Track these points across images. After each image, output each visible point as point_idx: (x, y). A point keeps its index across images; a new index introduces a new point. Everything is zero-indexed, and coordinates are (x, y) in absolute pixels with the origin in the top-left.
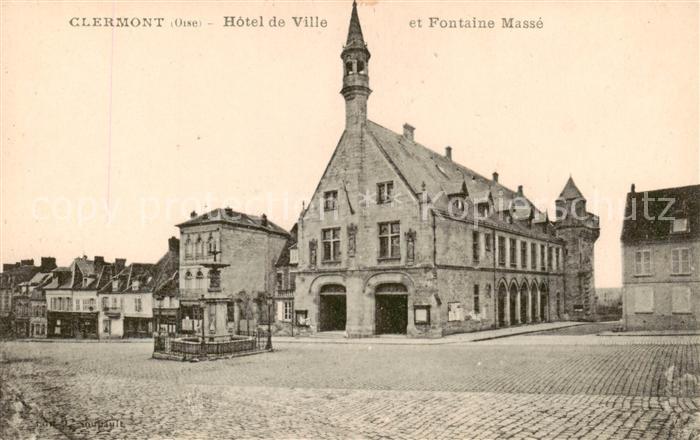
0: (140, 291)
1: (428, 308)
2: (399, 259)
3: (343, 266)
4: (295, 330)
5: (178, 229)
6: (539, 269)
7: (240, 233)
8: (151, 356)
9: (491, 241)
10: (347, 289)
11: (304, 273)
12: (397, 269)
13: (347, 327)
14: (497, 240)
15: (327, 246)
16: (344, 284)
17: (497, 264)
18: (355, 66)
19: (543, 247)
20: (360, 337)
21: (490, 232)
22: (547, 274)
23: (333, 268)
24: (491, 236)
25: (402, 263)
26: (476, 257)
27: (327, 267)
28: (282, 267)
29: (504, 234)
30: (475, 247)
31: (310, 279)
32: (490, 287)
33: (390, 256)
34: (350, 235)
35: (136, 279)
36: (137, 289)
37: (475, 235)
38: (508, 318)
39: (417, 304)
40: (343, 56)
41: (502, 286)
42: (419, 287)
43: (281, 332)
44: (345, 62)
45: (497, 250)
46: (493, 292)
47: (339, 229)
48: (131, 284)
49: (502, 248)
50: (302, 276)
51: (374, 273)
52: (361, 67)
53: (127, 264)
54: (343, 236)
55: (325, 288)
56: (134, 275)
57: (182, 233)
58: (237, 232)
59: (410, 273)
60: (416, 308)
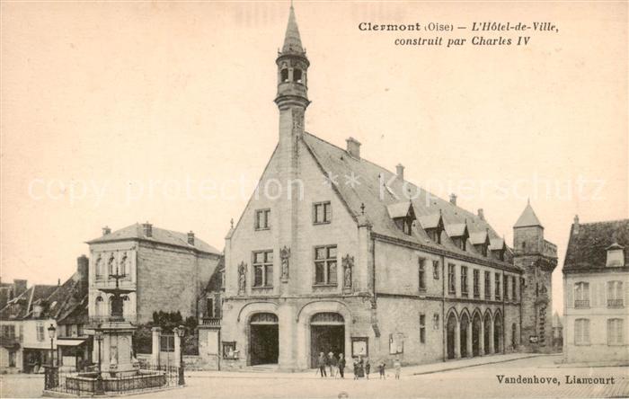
0: (42, 317)
1: (366, 339)
2: (336, 286)
3: (274, 293)
4: (223, 363)
5: (88, 246)
6: (493, 298)
7: (162, 252)
8: (42, 393)
9: (440, 269)
10: (280, 318)
11: (232, 299)
12: (334, 296)
13: (280, 360)
14: (446, 268)
15: (257, 270)
16: (276, 313)
17: (446, 293)
18: (291, 75)
19: (497, 275)
20: (293, 371)
21: (438, 258)
22: (502, 303)
23: (264, 293)
24: (440, 264)
25: (338, 291)
26: (422, 285)
27: (257, 294)
28: (213, 292)
29: (453, 261)
30: (421, 274)
31: (238, 306)
32: (438, 317)
33: (325, 283)
34: (283, 258)
35: (37, 304)
36: (38, 315)
37: (422, 262)
38: (458, 350)
39: (355, 335)
40: (277, 61)
41: (452, 316)
42: (356, 317)
43: (206, 367)
44: (280, 68)
45: (446, 278)
46: (441, 322)
47: (271, 251)
48: (31, 309)
49: (452, 276)
50: (230, 302)
51: (309, 300)
52: (298, 75)
53: (29, 286)
54: (276, 259)
55: (255, 316)
56: (35, 299)
57: (92, 251)
58: (157, 252)
59: (346, 301)
60: (354, 340)
